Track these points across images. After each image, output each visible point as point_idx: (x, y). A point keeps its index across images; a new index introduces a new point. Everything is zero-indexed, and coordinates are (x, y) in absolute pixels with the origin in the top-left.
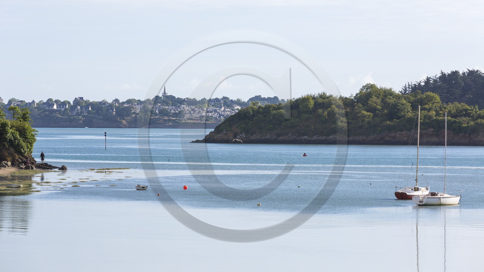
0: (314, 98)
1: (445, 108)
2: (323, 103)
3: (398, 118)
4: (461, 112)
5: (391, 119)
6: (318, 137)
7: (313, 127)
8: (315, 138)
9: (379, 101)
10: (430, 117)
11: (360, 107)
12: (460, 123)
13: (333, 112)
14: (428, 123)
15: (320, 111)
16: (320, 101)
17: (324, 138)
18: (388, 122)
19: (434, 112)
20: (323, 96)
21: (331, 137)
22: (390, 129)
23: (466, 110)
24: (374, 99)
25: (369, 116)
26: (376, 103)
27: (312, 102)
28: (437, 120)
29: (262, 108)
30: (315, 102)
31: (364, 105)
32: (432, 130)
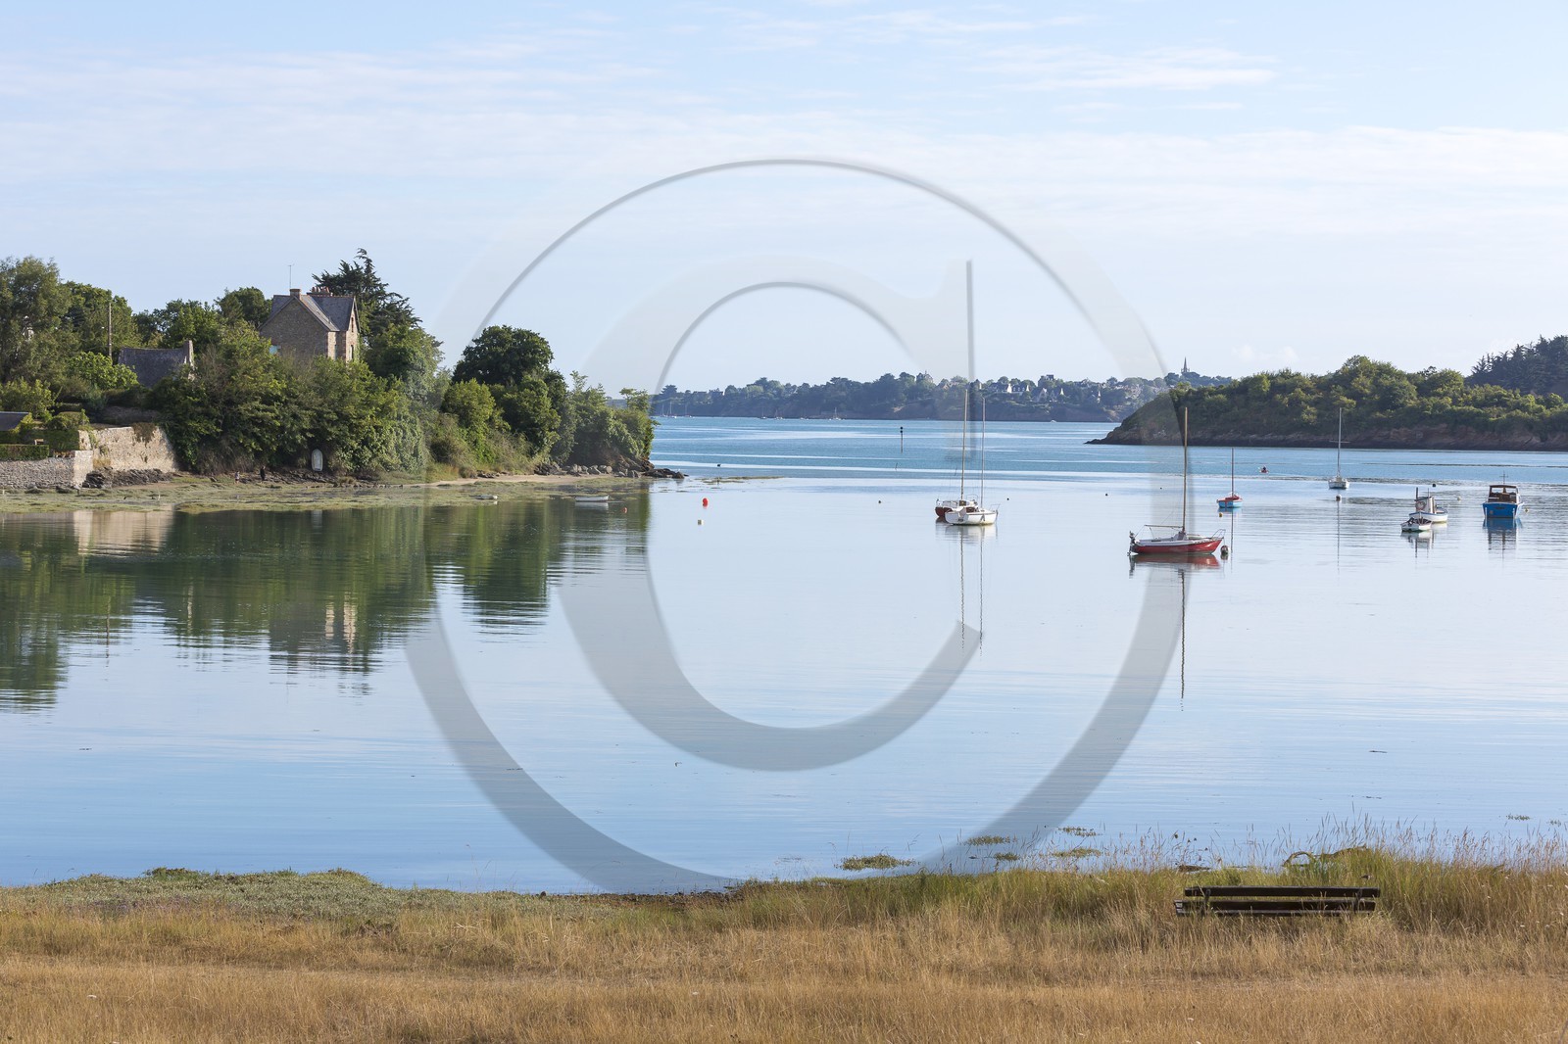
0: (1271, 377)
1: (1467, 393)
2: (1285, 385)
3: (1394, 408)
4: (1492, 398)
5: (1382, 410)
6: (1272, 435)
7: (1265, 421)
8: (1268, 437)
9: (1368, 382)
10: (1442, 407)
11: (1338, 392)
12: (1486, 416)
13: (1297, 397)
14: (1437, 416)
15: (1279, 396)
16: (1280, 381)
17: (1281, 437)
18: (1378, 414)
19: (1450, 399)
20: (1285, 375)
21: (1291, 436)
22: (1380, 423)
23: (1500, 396)
24: (1362, 378)
25: (1350, 404)
26: (1363, 385)
27: (1267, 384)
28: (1452, 411)
29: (1194, 392)
30: (1272, 384)
31: (1345, 388)
32: (1445, 425)
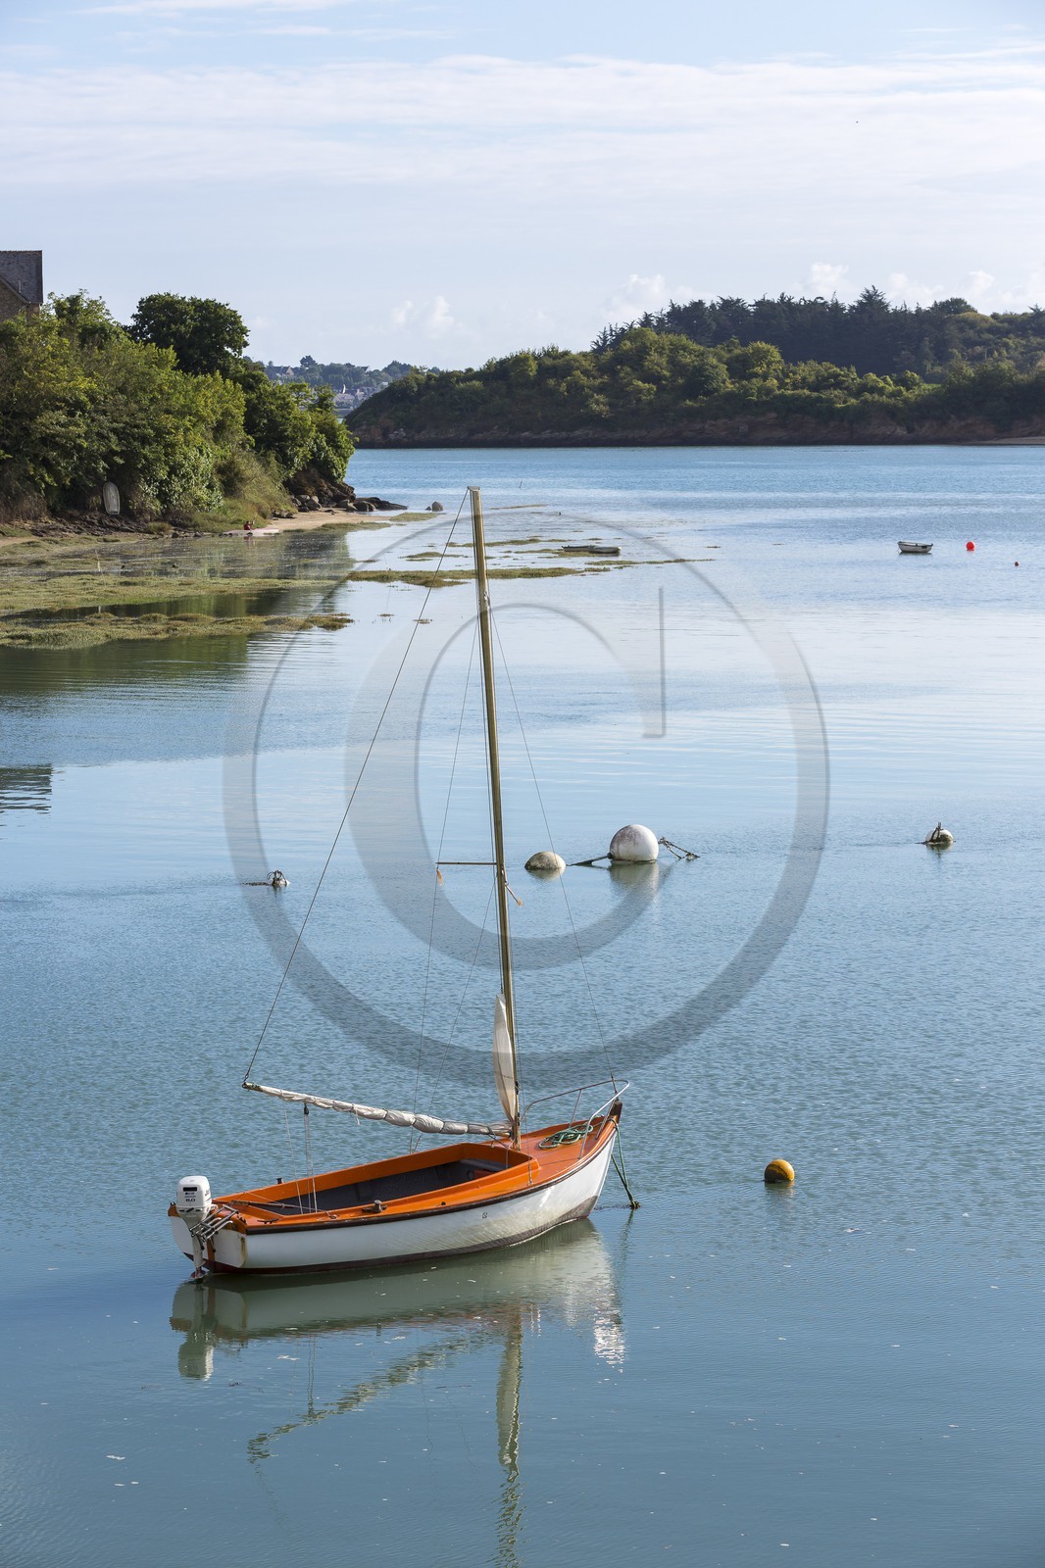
0: (536, 358)
1: (795, 374)
2: (554, 367)
3: (707, 393)
4: (826, 379)
5: (693, 397)
6: (551, 433)
7: (540, 414)
8: (546, 435)
9: (664, 361)
10: (769, 391)
11: (627, 373)
12: (830, 401)
13: (576, 383)
14: (765, 402)
15: (552, 382)
16: (549, 362)
17: (564, 434)
18: (688, 402)
19: (775, 381)
20: (551, 354)
21: (577, 433)
22: (691, 414)
23: (836, 376)
24: (655, 356)
25: (649, 390)
26: (658, 364)
27: (534, 365)
28: (782, 396)
29: (435, 379)
30: (539, 365)
31: (634, 369)
32: (774, 415)
